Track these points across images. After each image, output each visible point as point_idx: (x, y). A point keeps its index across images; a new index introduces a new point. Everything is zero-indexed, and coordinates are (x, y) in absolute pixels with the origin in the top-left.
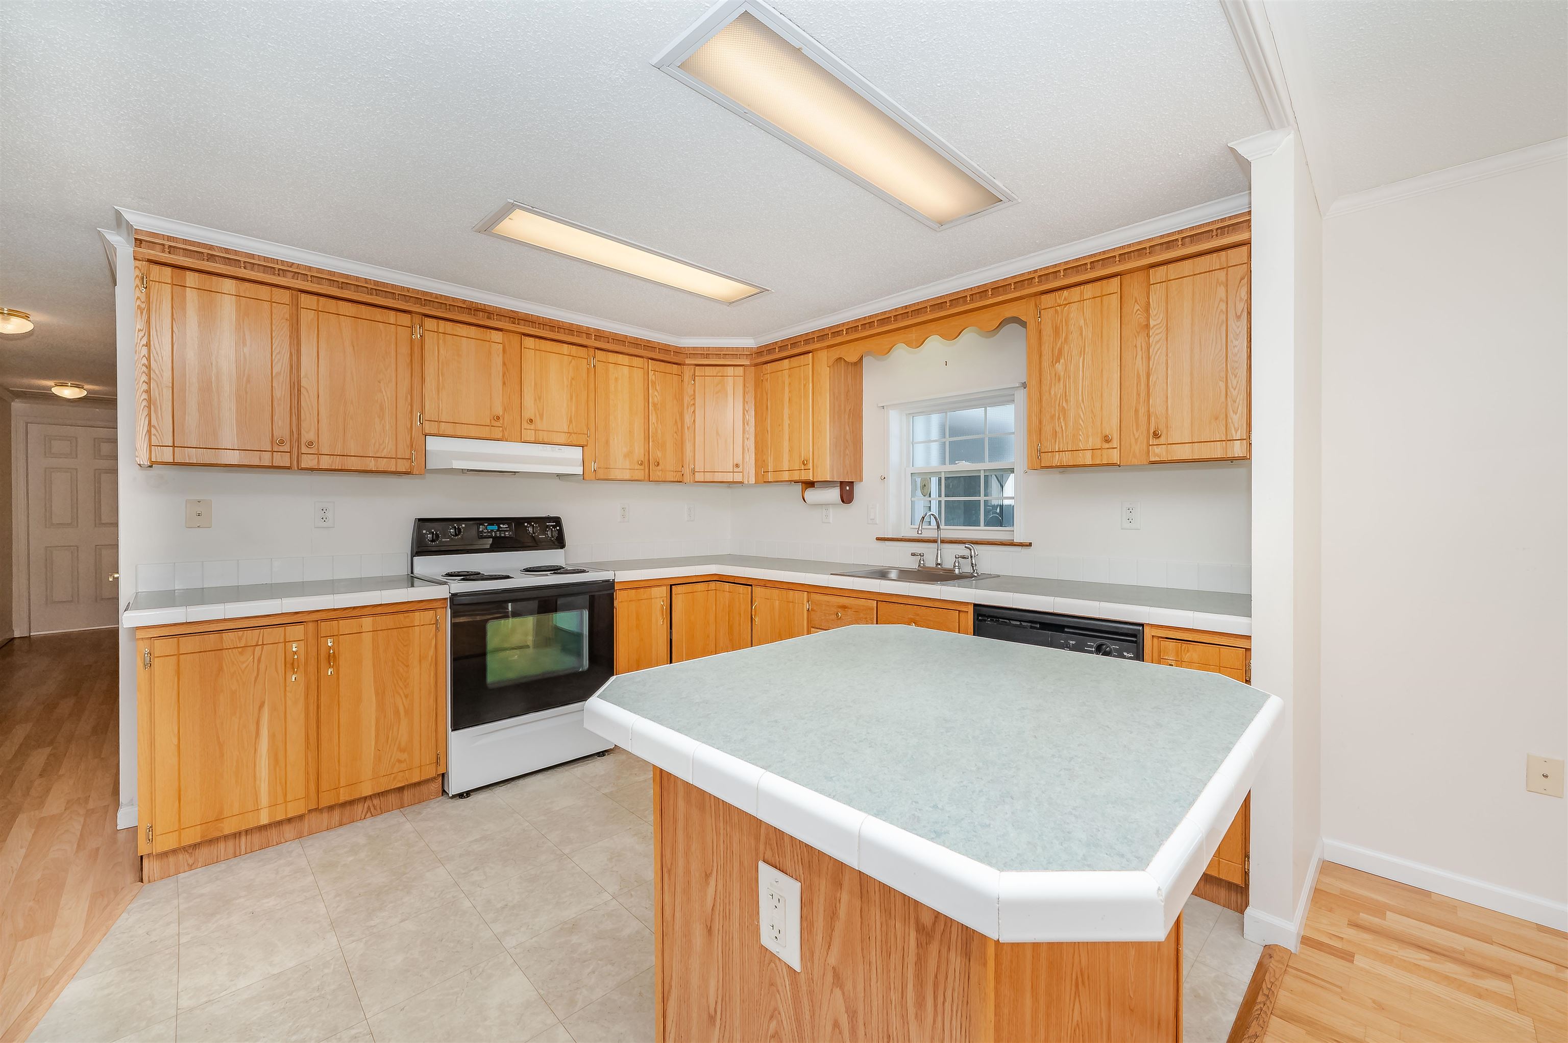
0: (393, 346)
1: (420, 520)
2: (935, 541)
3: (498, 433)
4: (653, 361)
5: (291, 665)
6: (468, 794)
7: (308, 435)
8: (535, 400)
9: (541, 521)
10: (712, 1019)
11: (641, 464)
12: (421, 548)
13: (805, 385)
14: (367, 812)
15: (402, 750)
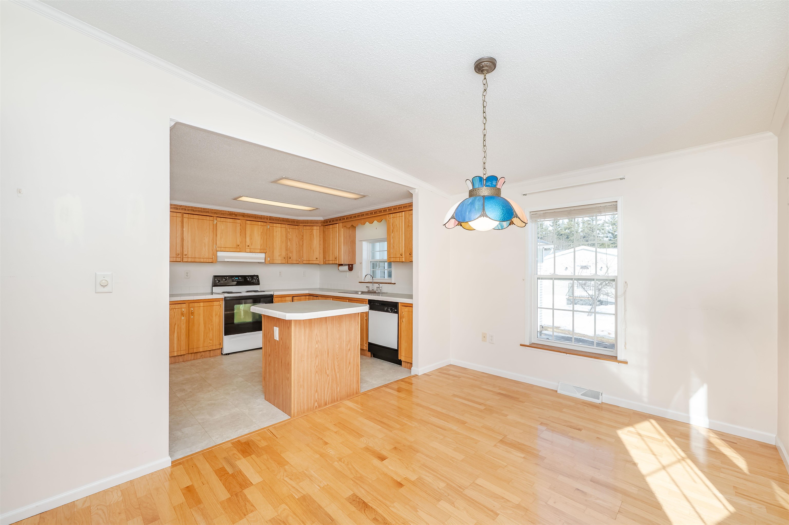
0: (208, 227)
1: (215, 276)
2: (372, 283)
3: (238, 250)
4: (289, 225)
5: (182, 314)
6: (229, 354)
7: (185, 253)
8: (250, 239)
9: (252, 277)
10: (269, 355)
11: (284, 258)
12: (215, 285)
13: (336, 234)
14: (201, 357)
15: (211, 340)
